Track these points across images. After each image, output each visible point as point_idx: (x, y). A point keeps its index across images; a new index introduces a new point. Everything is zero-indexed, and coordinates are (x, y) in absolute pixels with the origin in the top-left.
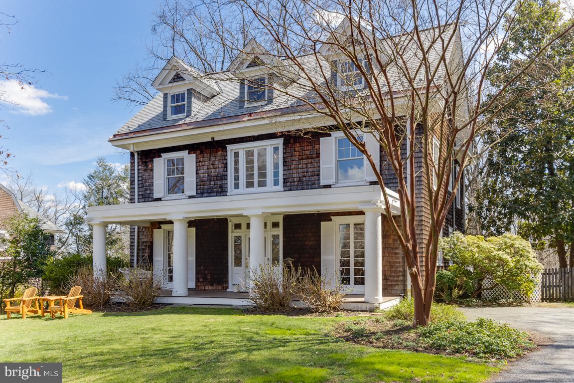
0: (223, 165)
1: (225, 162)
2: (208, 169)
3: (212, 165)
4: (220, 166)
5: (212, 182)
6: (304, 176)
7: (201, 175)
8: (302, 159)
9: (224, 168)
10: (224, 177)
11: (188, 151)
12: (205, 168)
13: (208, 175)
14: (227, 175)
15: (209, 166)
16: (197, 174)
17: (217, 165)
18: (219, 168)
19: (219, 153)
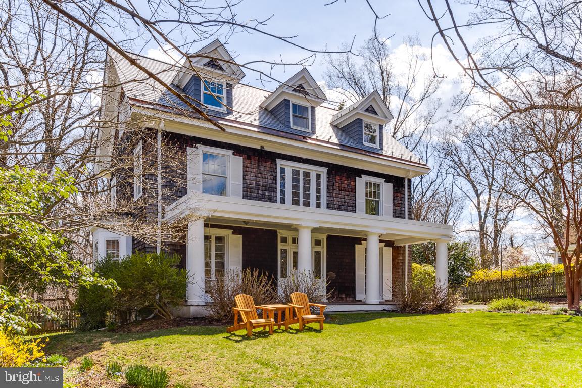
0: (272, 177)
1: (274, 175)
2: (255, 177)
3: (260, 173)
4: (269, 178)
5: (260, 191)
6: (343, 205)
7: (248, 181)
9: (273, 180)
10: (274, 190)
11: (233, 151)
12: (253, 175)
13: (256, 183)
14: (276, 188)
15: (257, 174)
16: (243, 179)
17: (266, 176)
18: (268, 179)
19: (268, 164)
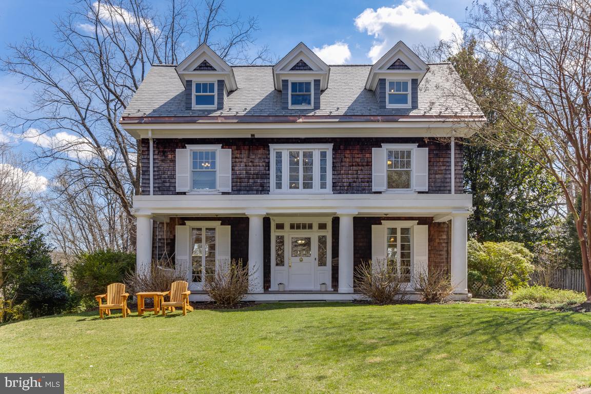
0: (264, 164)
1: (267, 161)
2: (246, 166)
3: (251, 162)
4: (261, 164)
5: (250, 180)
7: (238, 172)
8: (353, 166)
9: (266, 166)
10: (266, 176)
11: (221, 145)
12: (243, 164)
13: (246, 173)
14: (269, 174)
15: (247, 164)
16: (232, 170)
17: (258, 164)
18: (259, 166)
19: (260, 151)
